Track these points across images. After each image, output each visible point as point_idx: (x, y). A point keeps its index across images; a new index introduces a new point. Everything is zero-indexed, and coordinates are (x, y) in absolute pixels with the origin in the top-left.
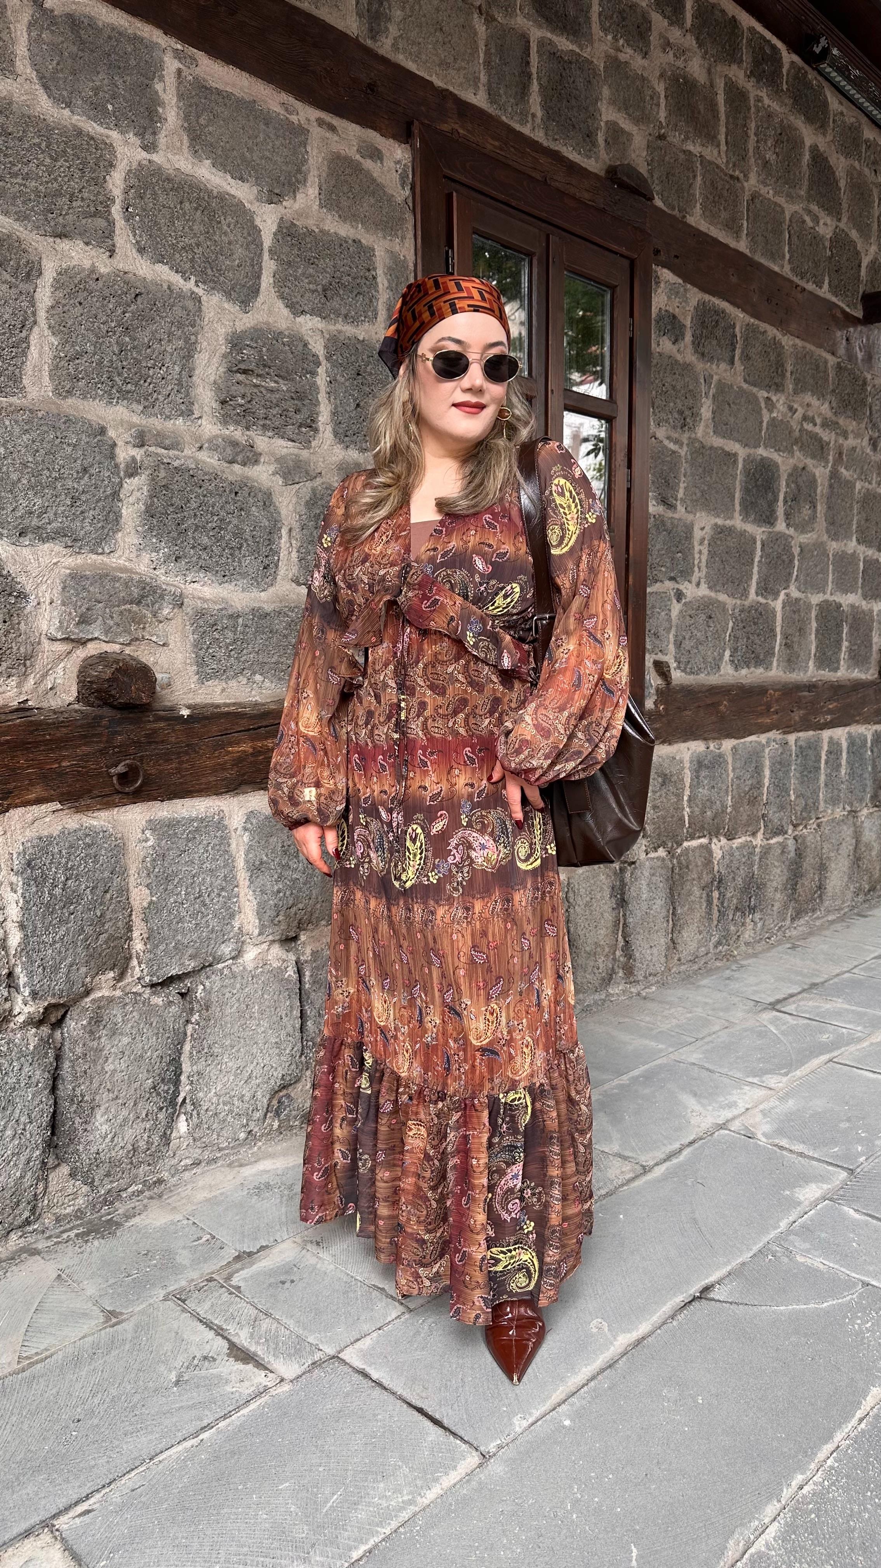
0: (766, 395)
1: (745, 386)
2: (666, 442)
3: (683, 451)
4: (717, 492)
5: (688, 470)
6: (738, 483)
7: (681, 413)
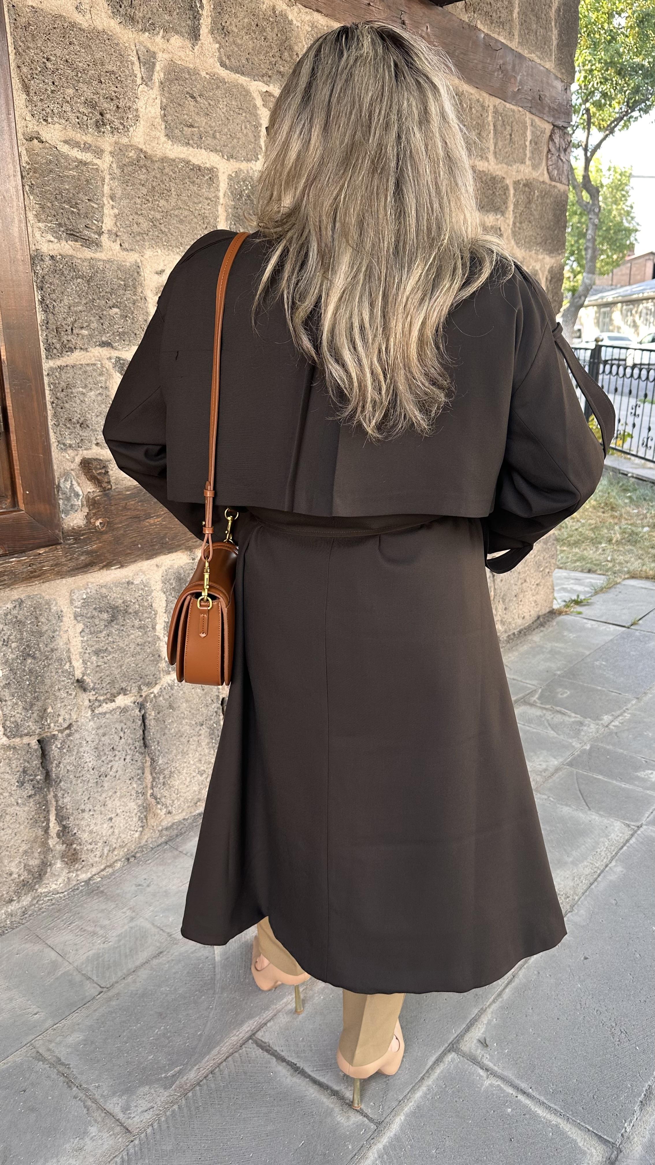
0: (265, 88)
1: (224, 73)
2: (65, 149)
3: (105, 163)
4: (181, 222)
5: (119, 193)
6: (221, 210)
7: (93, 105)
